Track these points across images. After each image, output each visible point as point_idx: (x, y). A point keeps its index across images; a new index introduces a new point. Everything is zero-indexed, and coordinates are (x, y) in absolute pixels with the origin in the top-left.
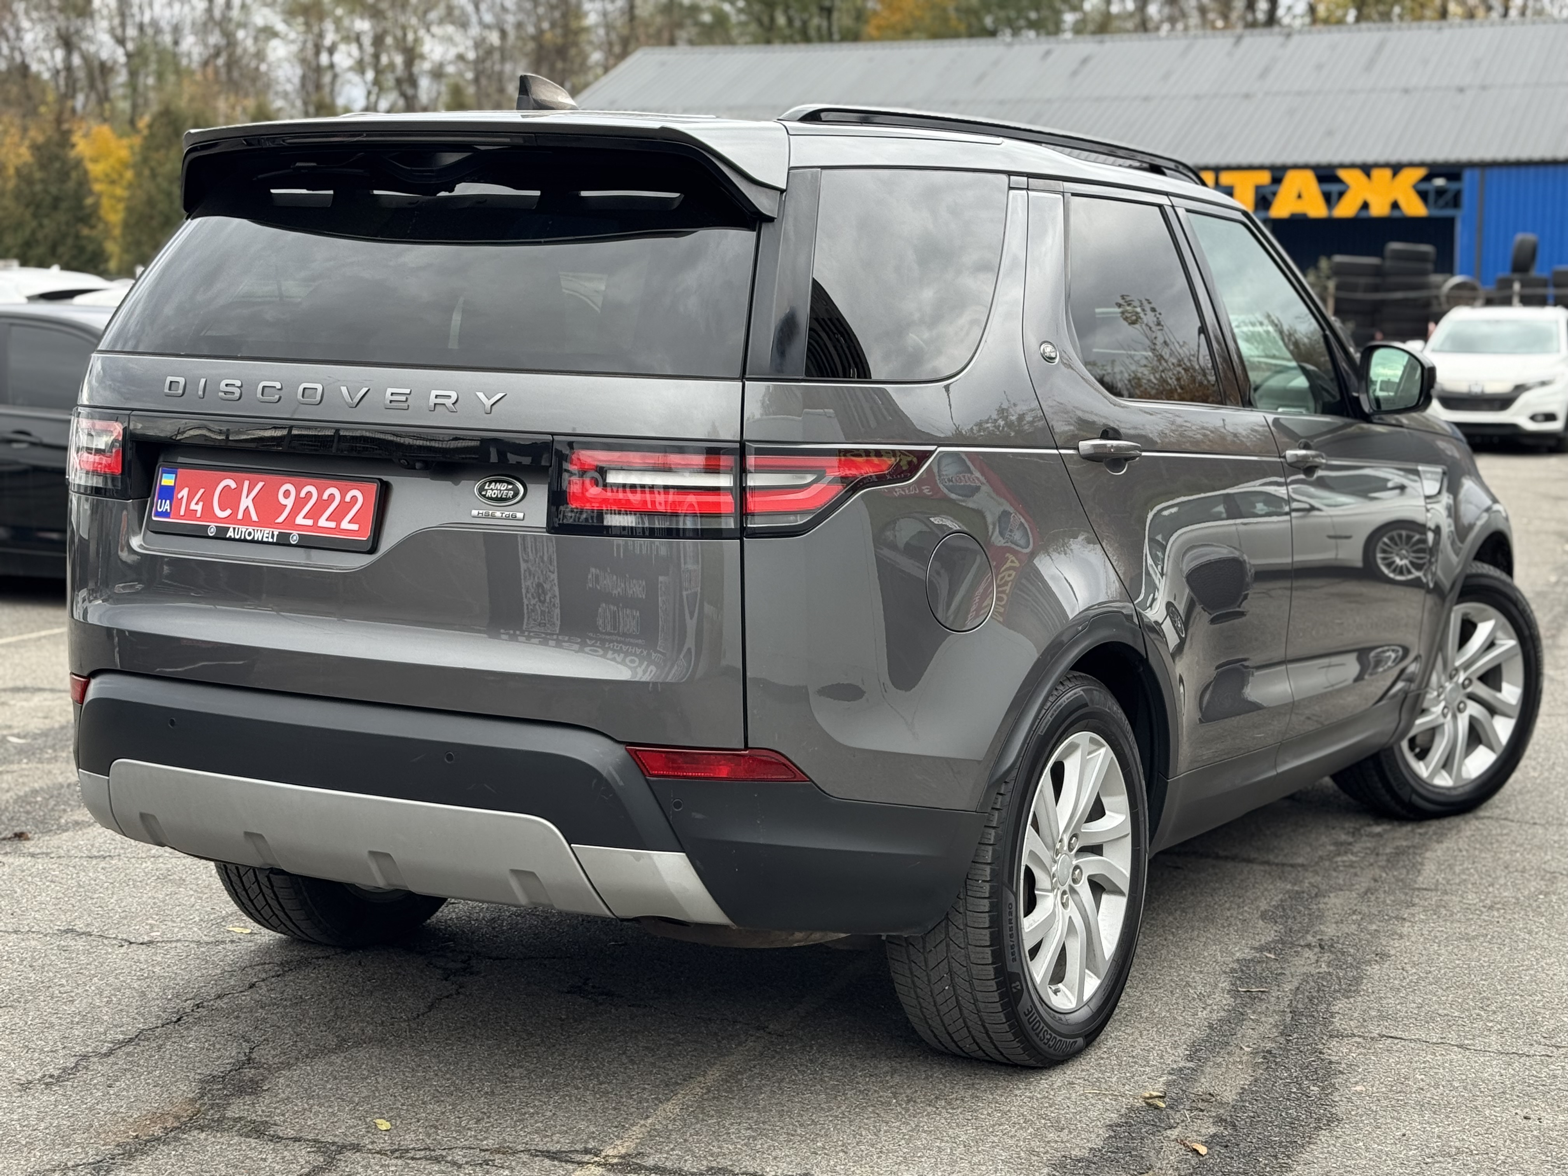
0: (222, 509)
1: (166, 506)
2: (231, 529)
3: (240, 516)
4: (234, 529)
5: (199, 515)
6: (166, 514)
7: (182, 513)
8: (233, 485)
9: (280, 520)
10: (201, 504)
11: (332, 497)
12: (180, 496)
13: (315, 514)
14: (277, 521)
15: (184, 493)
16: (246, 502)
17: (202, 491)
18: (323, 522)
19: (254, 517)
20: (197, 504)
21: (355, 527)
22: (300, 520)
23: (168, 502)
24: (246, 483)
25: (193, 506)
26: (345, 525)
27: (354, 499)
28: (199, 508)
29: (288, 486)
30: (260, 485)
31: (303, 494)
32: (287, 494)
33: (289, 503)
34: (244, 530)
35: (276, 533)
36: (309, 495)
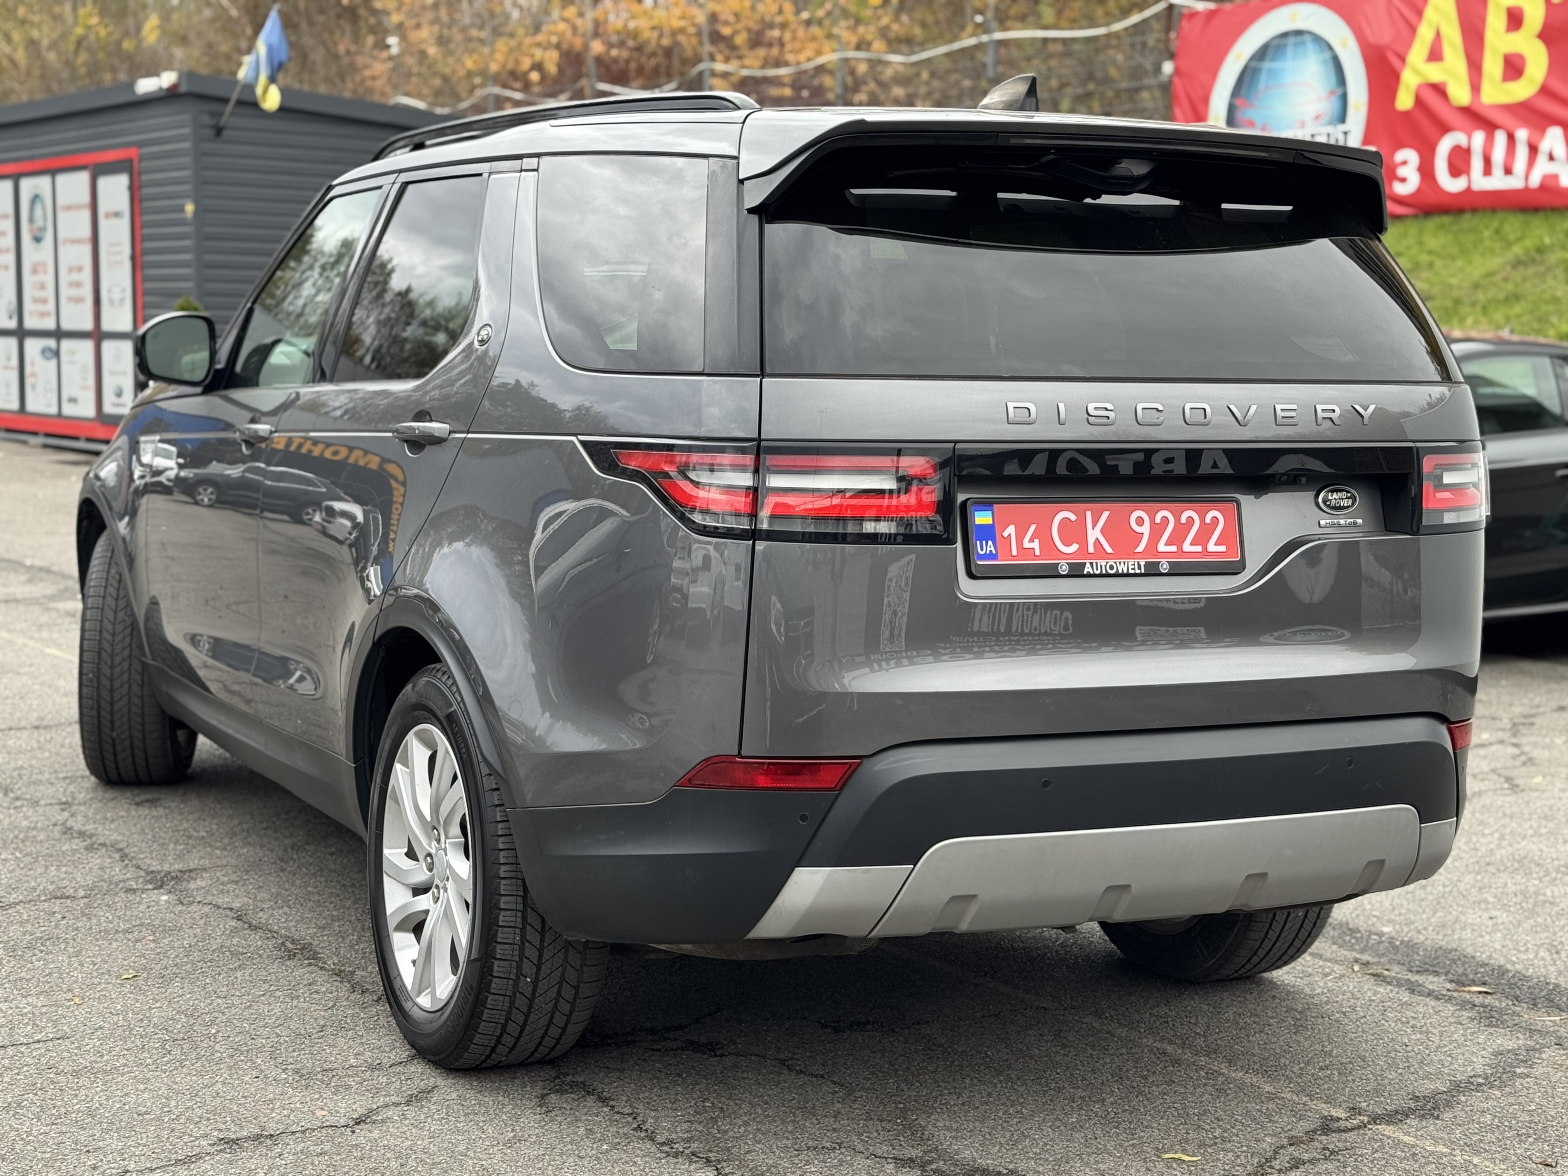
0: (1067, 544)
1: (990, 547)
2: (1088, 565)
3: (1091, 549)
4: (1091, 564)
5: (1037, 553)
6: (991, 556)
7: (1014, 552)
8: (1073, 517)
9: (1140, 549)
10: (1036, 541)
11: (1191, 520)
12: (1005, 534)
13: (1177, 538)
14: (1137, 550)
15: (1011, 530)
16: (1094, 534)
17: (1033, 527)
18: (1187, 547)
19: (1109, 550)
20: (1031, 540)
21: (1222, 548)
22: (1162, 547)
23: (990, 542)
24: (1089, 514)
25: (1026, 544)
26: (1211, 547)
27: (1215, 520)
28: (1036, 545)
29: (1138, 513)
30: (1106, 514)
31: (1158, 520)
32: (1140, 521)
33: (1145, 529)
34: (1103, 564)
35: (1142, 563)
36: (1165, 520)
